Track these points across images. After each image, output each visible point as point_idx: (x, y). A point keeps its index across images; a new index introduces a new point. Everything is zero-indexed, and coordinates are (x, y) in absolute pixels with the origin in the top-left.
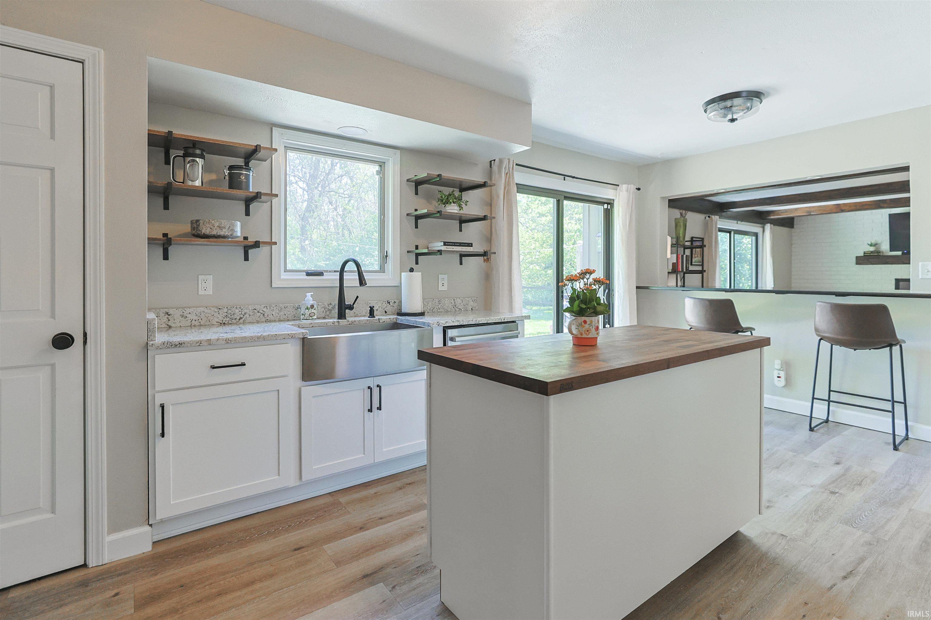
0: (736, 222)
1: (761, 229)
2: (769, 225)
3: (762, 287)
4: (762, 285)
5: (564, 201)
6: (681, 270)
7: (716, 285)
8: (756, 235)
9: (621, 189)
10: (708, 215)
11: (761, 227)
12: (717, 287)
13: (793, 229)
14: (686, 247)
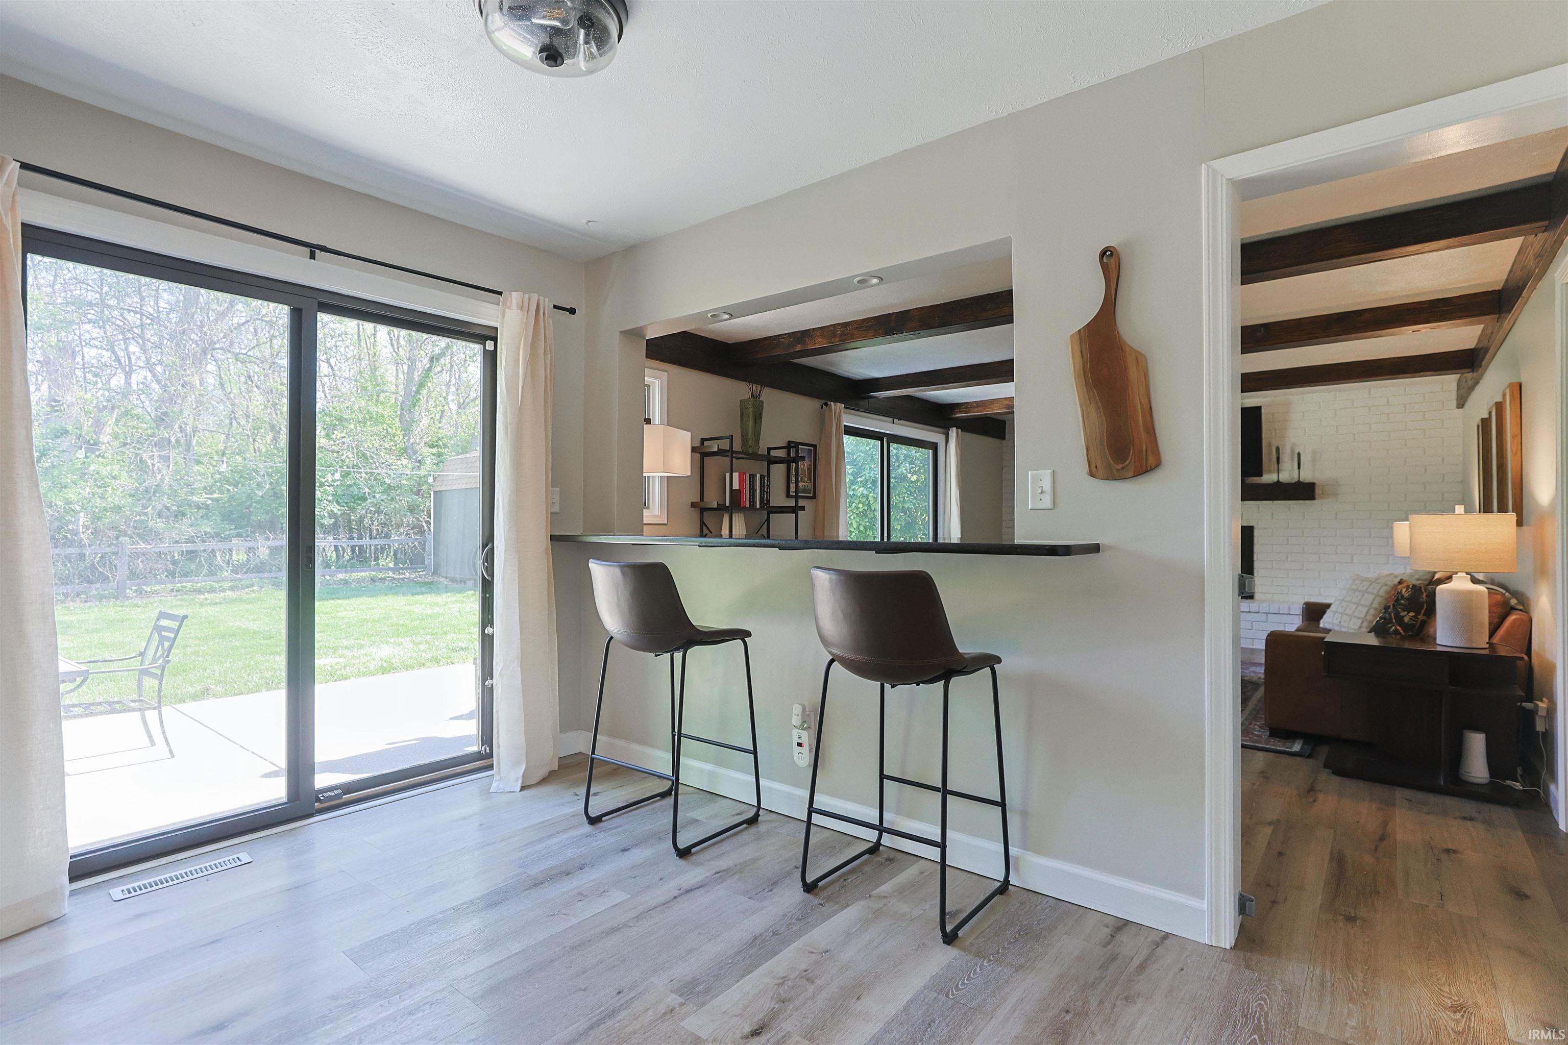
0: (891, 419)
1: (943, 437)
2: (954, 429)
3: (944, 539)
4: (943, 534)
5: (319, 314)
6: (748, 505)
7: (840, 534)
8: (934, 447)
9: (508, 304)
10: (824, 402)
11: (943, 433)
12: (842, 538)
13: (1004, 442)
14: (772, 459)
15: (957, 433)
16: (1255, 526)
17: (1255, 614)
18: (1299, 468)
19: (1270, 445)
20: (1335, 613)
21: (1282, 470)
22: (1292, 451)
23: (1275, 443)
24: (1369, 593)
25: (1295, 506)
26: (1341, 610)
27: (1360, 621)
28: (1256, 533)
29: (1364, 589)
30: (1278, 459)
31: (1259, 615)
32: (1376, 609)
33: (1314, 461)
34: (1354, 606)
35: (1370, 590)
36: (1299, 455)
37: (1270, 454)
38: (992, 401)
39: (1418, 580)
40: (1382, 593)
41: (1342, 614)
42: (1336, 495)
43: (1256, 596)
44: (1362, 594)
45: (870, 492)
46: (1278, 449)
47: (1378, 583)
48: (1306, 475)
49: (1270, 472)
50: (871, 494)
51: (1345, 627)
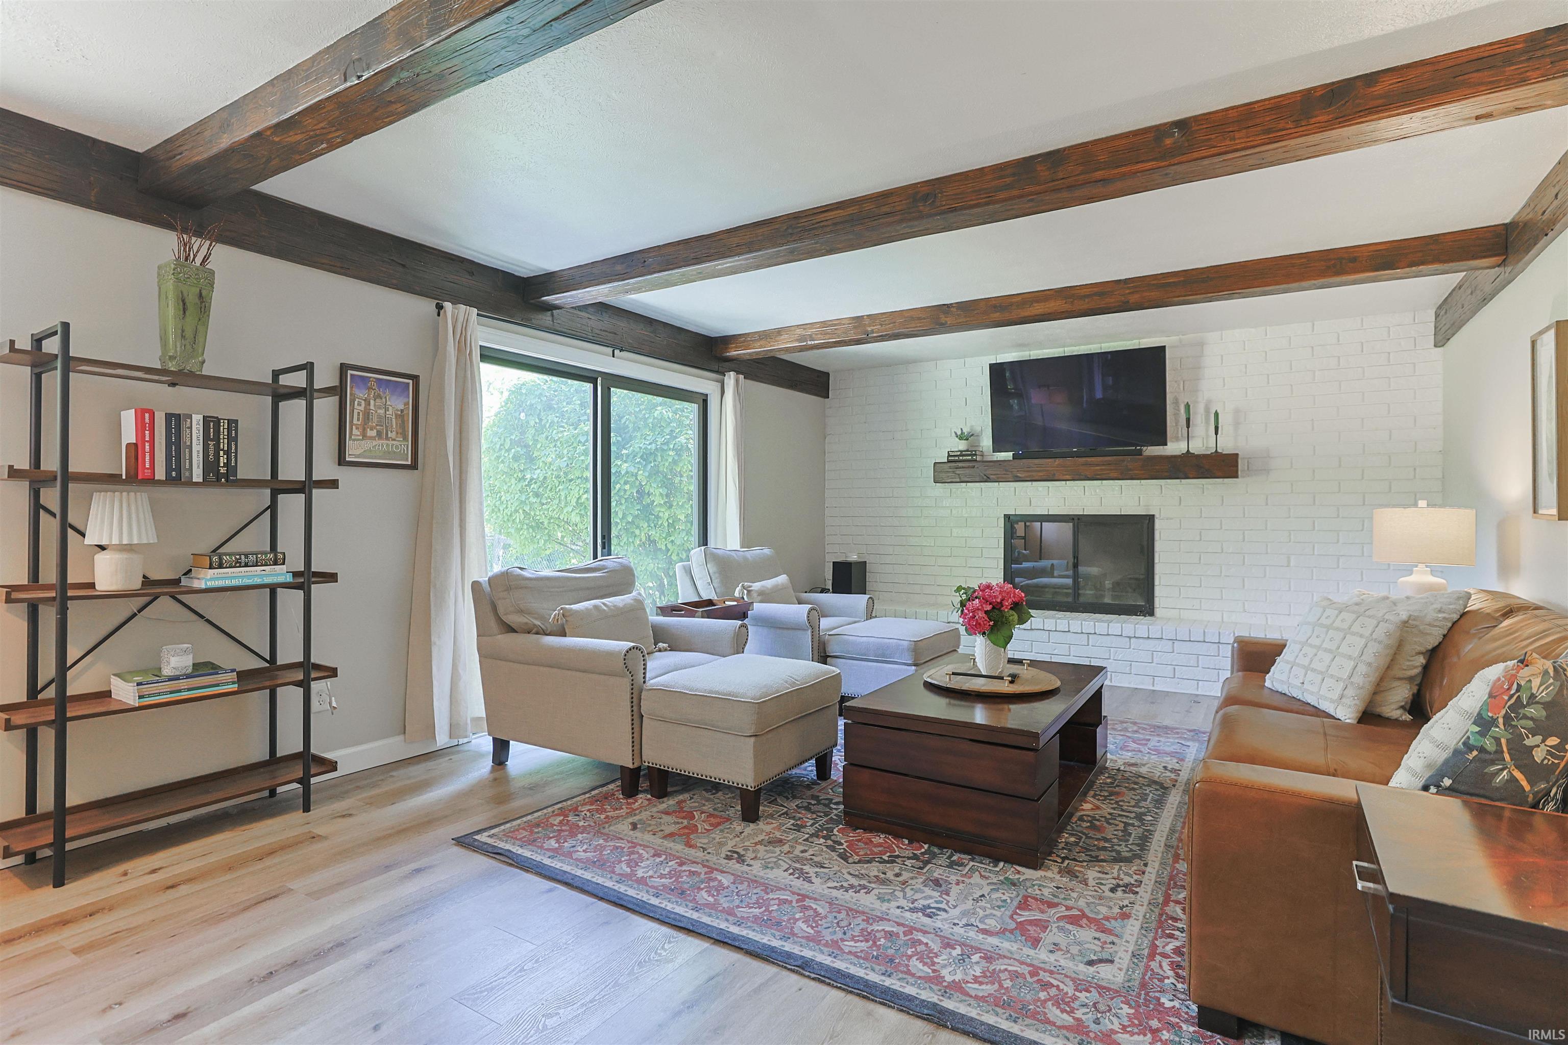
1: (715, 385)
2: (732, 373)
10: (438, 302)
11: (716, 380)
15: (737, 381)
16: (1157, 516)
17: (1156, 642)
18: (1216, 433)
19: (1176, 402)
20: (1293, 665)
21: (1193, 437)
22: (1207, 410)
23: (1184, 399)
24: (1354, 634)
25: (1210, 487)
26: (1306, 662)
27: (1341, 685)
28: (1158, 524)
29: (1345, 626)
30: (1188, 420)
31: (1163, 642)
32: (1369, 664)
33: (1237, 424)
34: (1327, 657)
35: (1356, 628)
36: (1216, 414)
37: (1176, 415)
38: (779, 332)
39: (1440, 611)
40: (1380, 633)
41: (1307, 669)
42: (1266, 471)
43: (1158, 612)
44: (1341, 635)
45: (639, 469)
46: (1188, 407)
47: (1369, 617)
48: (1226, 445)
49: (1177, 439)
50: (641, 472)
51: (1312, 693)
